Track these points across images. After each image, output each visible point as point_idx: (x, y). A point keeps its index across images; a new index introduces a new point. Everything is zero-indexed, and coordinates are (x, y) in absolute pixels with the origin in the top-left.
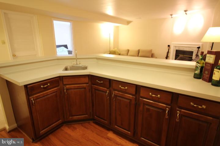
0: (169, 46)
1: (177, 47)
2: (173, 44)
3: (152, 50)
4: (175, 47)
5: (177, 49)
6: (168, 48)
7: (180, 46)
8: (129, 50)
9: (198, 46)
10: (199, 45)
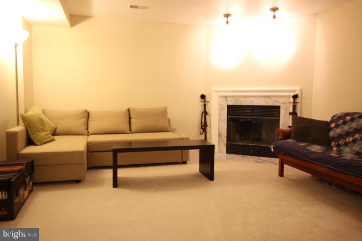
0: (203, 97)
1: (229, 99)
2: (216, 92)
3: (166, 108)
4: (224, 99)
5: (231, 103)
6: (202, 104)
7: (238, 97)
8: (88, 113)
9: (293, 94)
10: (295, 91)
